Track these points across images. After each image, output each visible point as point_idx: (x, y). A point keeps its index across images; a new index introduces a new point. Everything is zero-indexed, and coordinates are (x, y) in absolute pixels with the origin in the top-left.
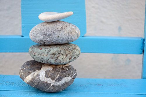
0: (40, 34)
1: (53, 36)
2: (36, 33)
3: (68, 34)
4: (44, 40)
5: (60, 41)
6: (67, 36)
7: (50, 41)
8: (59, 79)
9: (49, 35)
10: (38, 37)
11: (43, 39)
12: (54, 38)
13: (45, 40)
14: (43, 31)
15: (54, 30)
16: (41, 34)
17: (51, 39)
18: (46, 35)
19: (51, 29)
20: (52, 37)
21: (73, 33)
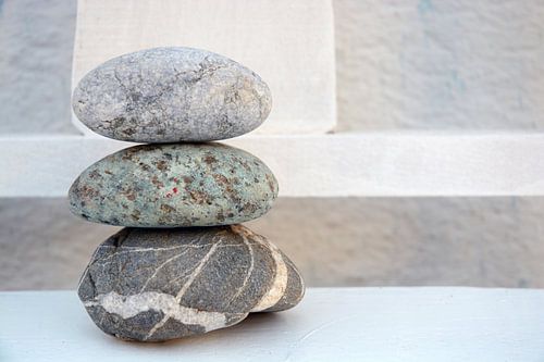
0: (113, 93)
1: (165, 101)
2: (99, 88)
3: (222, 97)
4: (128, 118)
5: (191, 122)
6: (222, 103)
7: (151, 124)
8: (151, 322)
9: (149, 100)
10: (107, 104)
11: (126, 115)
12: (169, 111)
13: (133, 120)
14: (127, 83)
15: (169, 78)
16: (118, 93)
17: (158, 115)
18: (136, 97)
19: (158, 75)
20: (159, 107)
21: (242, 93)
